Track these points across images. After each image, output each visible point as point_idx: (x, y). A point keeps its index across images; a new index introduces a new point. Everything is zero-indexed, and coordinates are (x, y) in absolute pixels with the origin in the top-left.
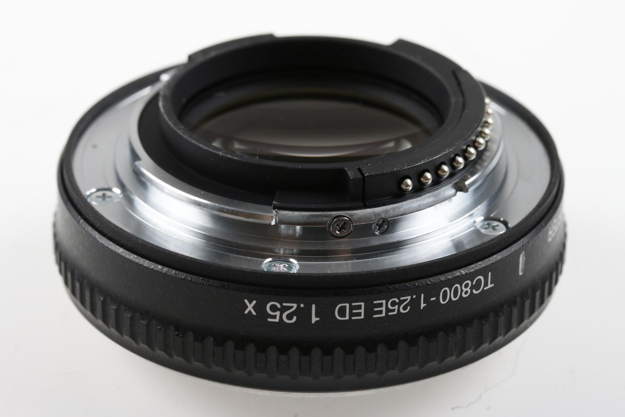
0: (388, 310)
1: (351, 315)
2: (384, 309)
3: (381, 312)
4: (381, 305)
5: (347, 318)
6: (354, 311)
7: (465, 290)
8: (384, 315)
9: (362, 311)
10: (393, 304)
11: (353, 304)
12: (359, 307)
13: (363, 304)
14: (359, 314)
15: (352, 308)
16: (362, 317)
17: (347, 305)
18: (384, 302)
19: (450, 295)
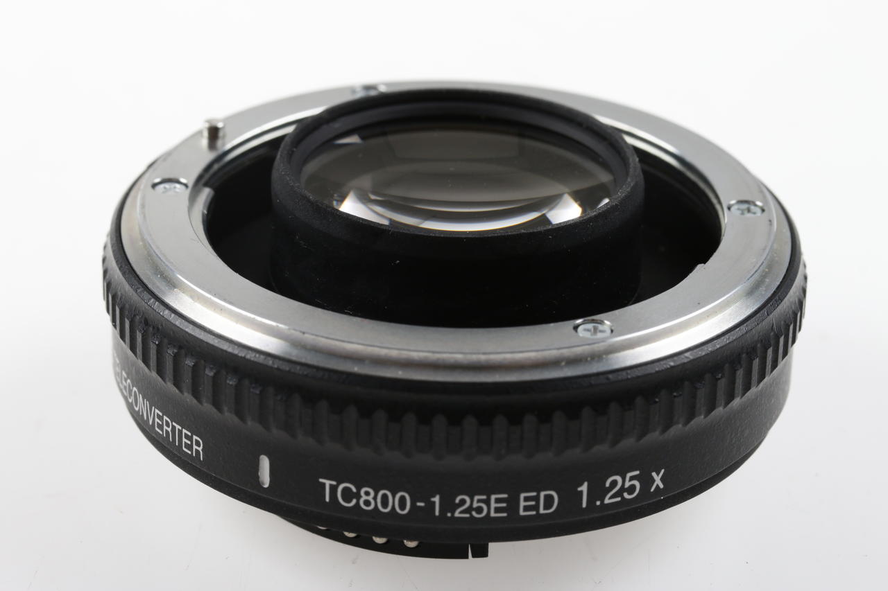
0: (487, 502)
1: (537, 499)
2: (493, 505)
3: (497, 501)
4: (497, 510)
5: (542, 494)
6: (533, 503)
7: (370, 498)
8: (493, 497)
9: (522, 504)
10: (479, 510)
11: (534, 513)
12: (526, 508)
13: (522, 513)
14: (526, 499)
15: (536, 508)
16: (522, 496)
17: (542, 511)
18: (493, 514)
19: (394, 501)
